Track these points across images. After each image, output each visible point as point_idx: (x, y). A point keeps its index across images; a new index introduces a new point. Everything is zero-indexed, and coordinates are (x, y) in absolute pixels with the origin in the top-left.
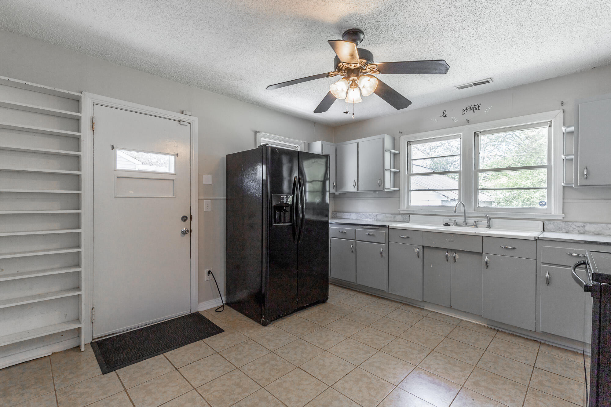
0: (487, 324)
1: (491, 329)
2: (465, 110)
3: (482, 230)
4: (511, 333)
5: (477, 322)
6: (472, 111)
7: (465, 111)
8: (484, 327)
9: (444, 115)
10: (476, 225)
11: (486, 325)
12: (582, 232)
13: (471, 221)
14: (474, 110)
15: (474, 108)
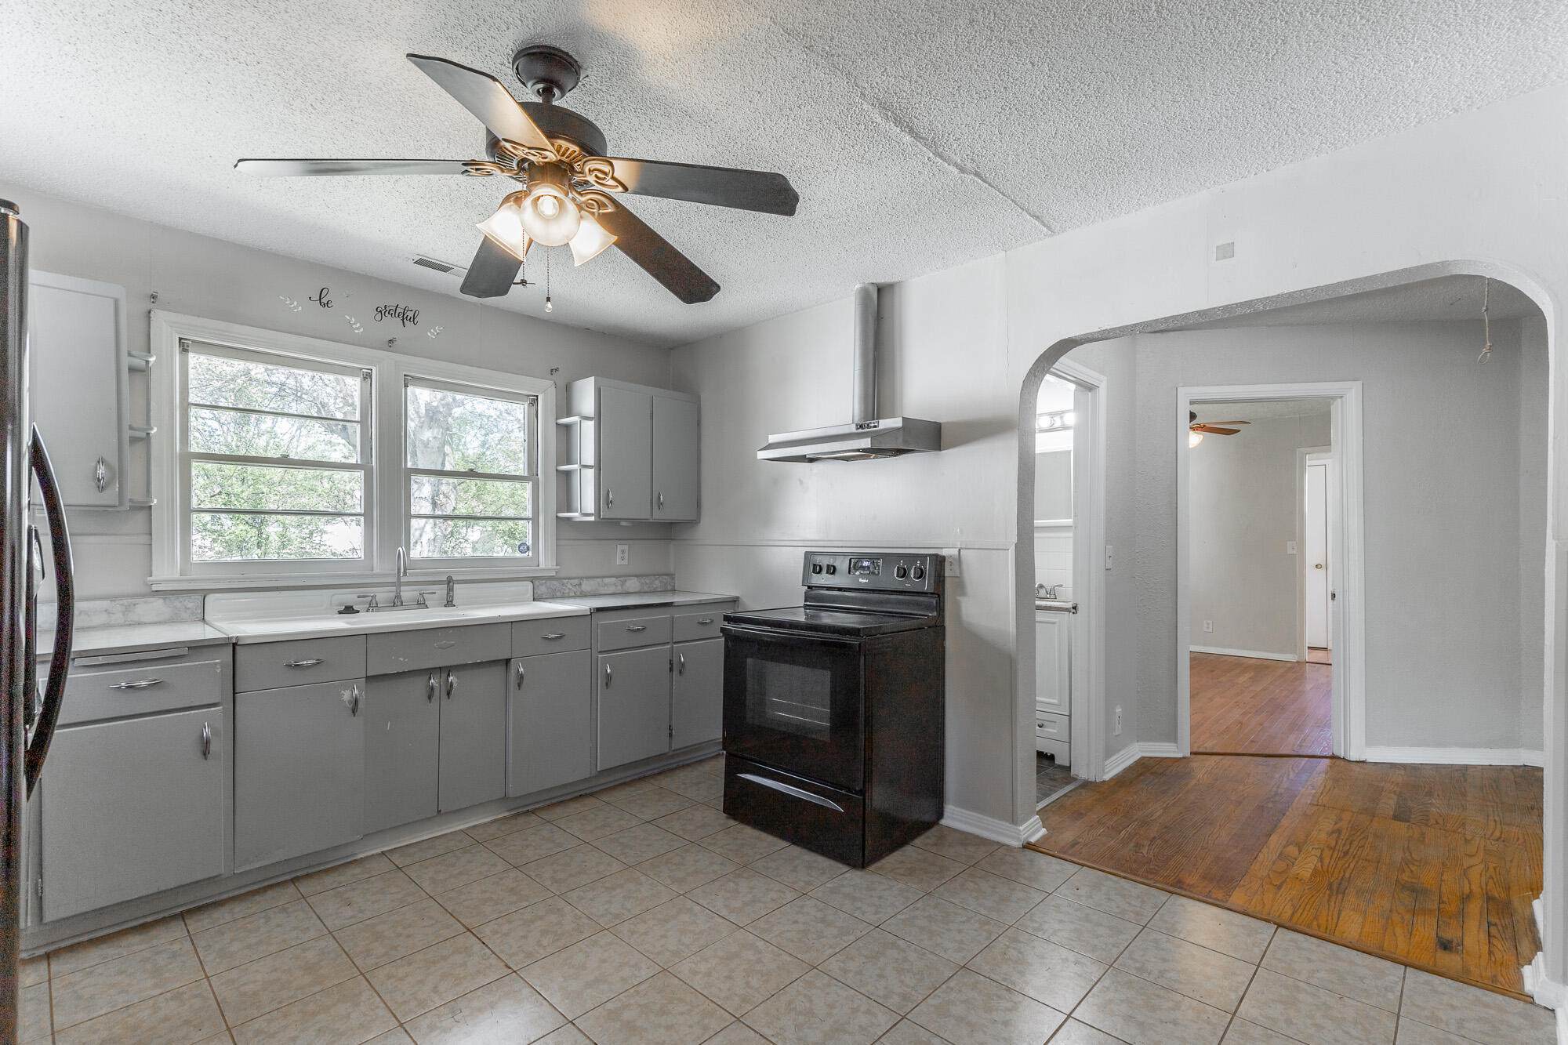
0: (508, 811)
1: (518, 814)
2: (381, 311)
3: (436, 615)
4: (548, 803)
5: (485, 818)
6: (399, 320)
7: (383, 312)
8: (505, 818)
9: (324, 301)
10: (421, 604)
11: (507, 814)
12: (578, 594)
13: (407, 593)
14: (403, 320)
15: (406, 317)
